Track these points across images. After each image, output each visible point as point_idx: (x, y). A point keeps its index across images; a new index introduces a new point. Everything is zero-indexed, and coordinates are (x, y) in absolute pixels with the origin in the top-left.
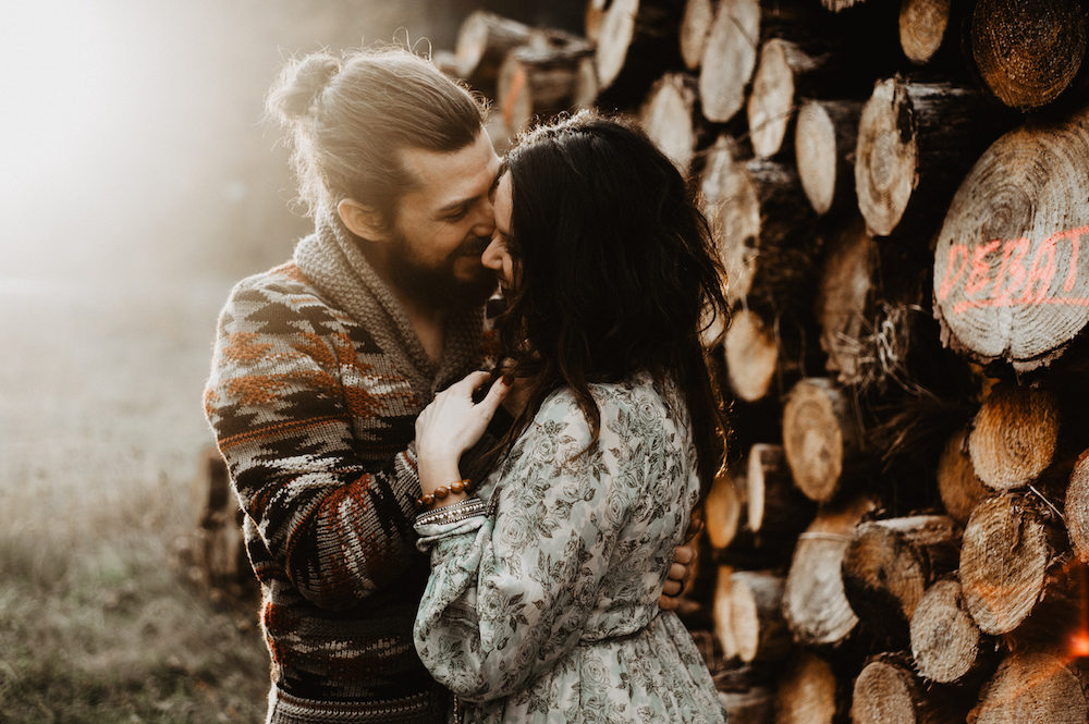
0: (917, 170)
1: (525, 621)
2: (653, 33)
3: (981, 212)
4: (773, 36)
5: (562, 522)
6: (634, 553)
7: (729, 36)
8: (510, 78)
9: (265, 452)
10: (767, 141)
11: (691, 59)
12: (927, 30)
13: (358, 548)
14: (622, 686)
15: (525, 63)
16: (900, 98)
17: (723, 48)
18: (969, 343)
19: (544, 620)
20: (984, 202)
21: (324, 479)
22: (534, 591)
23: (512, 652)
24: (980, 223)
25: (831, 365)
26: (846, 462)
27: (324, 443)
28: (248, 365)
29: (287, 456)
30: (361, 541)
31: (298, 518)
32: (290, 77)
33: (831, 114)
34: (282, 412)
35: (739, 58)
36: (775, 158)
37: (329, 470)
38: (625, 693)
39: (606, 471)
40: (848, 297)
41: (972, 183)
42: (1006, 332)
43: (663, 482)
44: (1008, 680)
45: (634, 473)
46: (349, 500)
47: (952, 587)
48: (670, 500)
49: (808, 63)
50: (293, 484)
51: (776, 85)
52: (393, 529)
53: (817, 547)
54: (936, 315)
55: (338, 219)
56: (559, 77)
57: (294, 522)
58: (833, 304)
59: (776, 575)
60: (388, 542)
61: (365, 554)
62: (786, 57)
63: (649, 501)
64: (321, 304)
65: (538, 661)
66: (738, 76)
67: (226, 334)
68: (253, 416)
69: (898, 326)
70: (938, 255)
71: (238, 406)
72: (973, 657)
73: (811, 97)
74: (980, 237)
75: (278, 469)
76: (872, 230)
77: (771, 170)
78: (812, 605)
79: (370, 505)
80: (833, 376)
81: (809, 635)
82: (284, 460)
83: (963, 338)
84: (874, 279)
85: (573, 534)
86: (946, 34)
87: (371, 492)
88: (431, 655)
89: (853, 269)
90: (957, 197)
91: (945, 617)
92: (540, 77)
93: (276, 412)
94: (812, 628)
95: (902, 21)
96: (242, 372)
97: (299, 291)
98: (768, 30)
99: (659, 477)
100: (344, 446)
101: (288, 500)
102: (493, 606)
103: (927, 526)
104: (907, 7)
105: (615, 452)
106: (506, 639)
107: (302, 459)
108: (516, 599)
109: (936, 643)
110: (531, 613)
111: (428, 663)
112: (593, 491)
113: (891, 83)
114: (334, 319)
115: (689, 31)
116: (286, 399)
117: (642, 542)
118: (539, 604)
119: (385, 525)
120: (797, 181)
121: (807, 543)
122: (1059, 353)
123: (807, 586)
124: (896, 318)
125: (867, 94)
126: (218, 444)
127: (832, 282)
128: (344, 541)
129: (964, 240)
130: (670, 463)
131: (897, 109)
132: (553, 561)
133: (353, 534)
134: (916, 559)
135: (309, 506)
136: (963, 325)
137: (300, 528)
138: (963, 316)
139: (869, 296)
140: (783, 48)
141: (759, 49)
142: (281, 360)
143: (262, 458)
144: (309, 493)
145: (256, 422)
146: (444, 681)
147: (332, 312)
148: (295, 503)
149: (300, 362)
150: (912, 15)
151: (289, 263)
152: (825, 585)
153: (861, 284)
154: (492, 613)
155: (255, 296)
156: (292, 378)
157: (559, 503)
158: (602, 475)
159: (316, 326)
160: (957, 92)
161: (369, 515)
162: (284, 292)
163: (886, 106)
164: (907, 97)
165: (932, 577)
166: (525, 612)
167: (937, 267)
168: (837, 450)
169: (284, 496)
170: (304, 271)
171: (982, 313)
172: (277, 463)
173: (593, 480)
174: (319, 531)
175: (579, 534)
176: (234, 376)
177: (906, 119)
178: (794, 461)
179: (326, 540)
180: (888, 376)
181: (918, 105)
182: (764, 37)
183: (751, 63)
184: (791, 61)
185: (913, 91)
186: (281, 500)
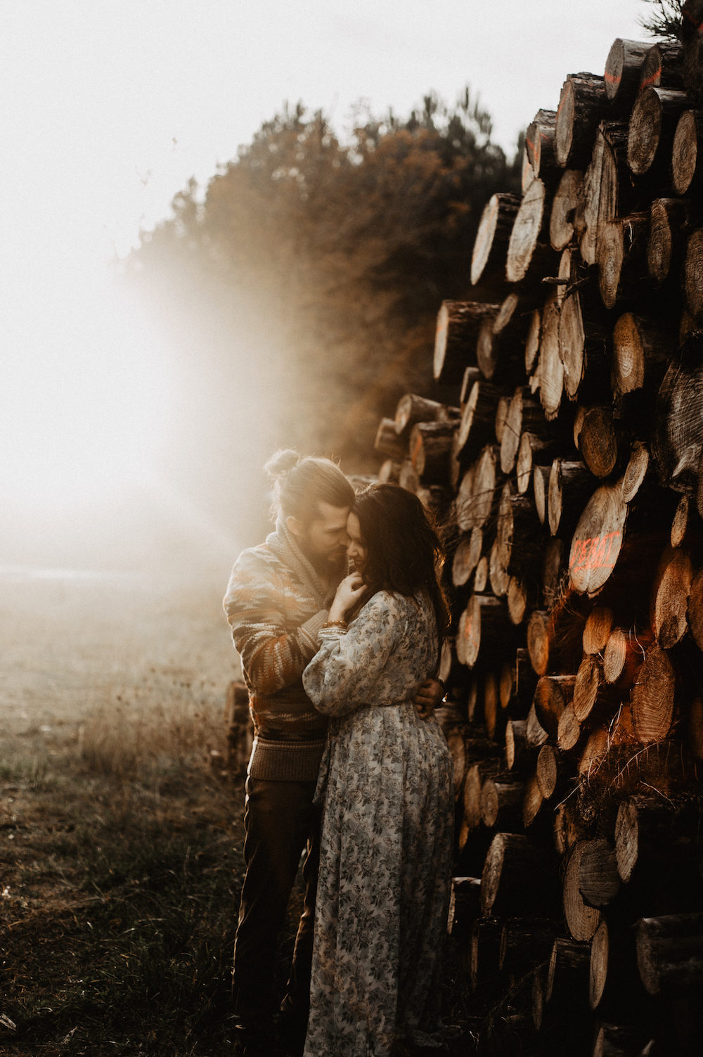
1: (344, 677)
4: (526, 431)
5: (366, 640)
6: (401, 663)
8: (415, 440)
9: (246, 621)
10: (523, 486)
11: (498, 437)
13: (281, 664)
15: (422, 431)
17: (509, 433)
18: (576, 586)
19: (351, 678)
21: (270, 634)
22: (350, 665)
23: (336, 690)
25: (546, 603)
27: (272, 620)
28: (244, 584)
29: (255, 623)
30: (282, 661)
31: (257, 648)
32: (278, 455)
33: (543, 473)
34: (257, 605)
35: (514, 439)
36: (525, 495)
37: (273, 630)
39: (389, 623)
40: (553, 567)
41: (586, 512)
42: (588, 581)
43: (415, 633)
44: (590, 745)
45: (400, 627)
46: (279, 644)
48: (418, 641)
49: (541, 445)
50: (257, 634)
51: (526, 456)
54: (569, 573)
55: (285, 524)
56: (442, 440)
57: (255, 650)
58: (548, 571)
60: (294, 663)
61: (284, 666)
62: (530, 443)
63: (407, 640)
64: (278, 561)
65: (349, 700)
67: (236, 572)
68: (243, 606)
70: (572, 545)
71: (237, 602)
72: (578, 736)
73: (537, 464)
74: (585, 537)
75: (252, 628)
76: (552, 533)
77: (522, 500)
78: (535, 729)
79: (288, 646)
80: (547, 608)
81: (532, 744)
82: (255, 625)
83: (575, 584)
84: (561, 559)
85: (369, 645)
87: (288, 641)
88: (308, 684)
90: (581, 518)
92: (431, 440)
93: (254, 605)
96: (242, 587)
97: (270, 555)
98: (524, 427)
99: (413, 631)
100: (280, 623)
101: (254, 641)
102: (333, 668)
105: (394, 616)
106: (335, 683)
107: (263, 625)
108: (343, 666)
109: (566, 732)
110: (347, 675)
111: (305, 687)
112: (381, 630)
113: (557, 462)
114: (283, 568)
115: (499, 421)
116: (259, 600)
117: (405, 658)
118: (351, 671)
119: (293, 656)
120: (534, 506)
122: (602, 589)
125: (551, 465)
126: (228, 619)
127: (548, 560)
128: (275, 660)
129: (581, 538)
130: (418, 625)
131: (557, 474)
132: (359, 654)
133: (280, 657)
135: (262, 644)
136: (576, 578)
137: (257, 653)
138: (576, 574)
140: (529, 437)
141: (521, 436)
142: (258, 583)
143: (245, 623)
144: (263, 638)
145: (245, 609)
146: (309, 696)
147: (283, 565)
148: (256, 643)
149: (267, 584)
151: (264, 544)
154: (332, 671)
155: (251, 555)
156: (262, 591)
157: (367, 631)
158: (387, 624)
159: (275, 570)
161: (287, 650)
162: (264, 554)
163: (555, 472)
165: (567, 701)
166: (345, 673)
168: (548, 647)
169: (253, 639)
170: (272, 547)
171: (582, 572)
172: (251, 626)
173: (382, 626)
174: (266, 655)
175: (371, 646)
176: (237, 588)
177: (559, 480)
178: (531, 655)
179: (268, 659)
181: (565, 473)
182: (523, 430)
183: (517, 444)
184: (532, 444)
185: (564, 465)
186: (251, 641)
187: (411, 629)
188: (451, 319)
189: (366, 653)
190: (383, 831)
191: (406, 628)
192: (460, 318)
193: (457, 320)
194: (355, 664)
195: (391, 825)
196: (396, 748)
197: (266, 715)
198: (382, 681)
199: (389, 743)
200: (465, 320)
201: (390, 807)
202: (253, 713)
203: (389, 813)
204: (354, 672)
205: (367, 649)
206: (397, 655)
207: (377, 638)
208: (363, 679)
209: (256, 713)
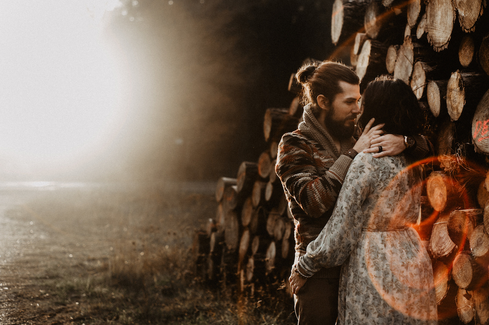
0: (465, 99)
2: (376, 62)
3: (485, 110)
4: (418, 61)
7: (403, 61)
9: (292, 175)
10: (418, 94)
11: (390, 70)
12: (467, 56)
13: (318, 194)
14: (382, 243)
16: (459, 77)
17: (401, 65)
20: (486, 107)
21: (308, 178)
24: (485, 114)
25: (442, 166)
26: (448, 197)
27: (308, 171)
28: (287, 153)
30: (319, 192)
31: (302, 188)
33: (438, 84)
34: (296, 164)
35: (407, 68)
38: (383, 245)
40: (447, 143)
41: (482, 102)
46: (315, 183)
47: (482, 227)
49: (430, 69)
50: (300, 180)
51: (420, 77)
52: (327, 187)
53: (440, 226)
54: (473, 143)
57: (301, 190)
58: (442, 146)
59: (427, 240)
60: (327, 192)
61: (321, 195)
62: (423, 68)
66: (407, 74)
69: (462, 150)
70: (473, 125)
71: (285, 165)
73: (432, 80)
74: (485, 118)
75: (296, 176)
76: (452, 119)
78: (439, 245)
79: (320, 182)
80: (442, 170)
82: (297, 174)
83: (481, 148)
84: (454, 136)
86: (473, 57)
87: (320, 180)
89: (448, 134)
91: (480, 236)
93: (295, 164)
94: (439, 252)
95: (460, 54)
96: (285, 155)
98: (416, 58)
100: (314, 172)
101: (298, 184)
103: (474, 211)
104: (461, 49)
107: (302, 173)
109: (478, 245)
113: (456, 73)
115: (389, 60)
116: (298, 160)
119: (325, 187)
120: (428, 107)
121: (436, 226)
123: (437, 239)
124: (462, 148)
125: (449, 77)
127: (441, 139)
128: (314, 192)
129: (480, 119)
131: (458, 81)
133: (316, 190)
134: (470, 220)
135: (304, 185)
136: (481, 145)
137: (302, 191)
138: (481, 142)
139: (453, 142)
140: (421, 64)
141: (414, 65)
142: (296, 151)
144: (304, 182)
145: (290, 167)
147: (310, 141)
148: (300, 185)
149: (301, 151)
150: (463, 52)
151: (297, 130)
152: (443, 238)
153: (450, 138)
156: (299, 155)
157: (350, 180)
160: (477, 75)
161: (320, 185)
162: (297, 135)
163: (455, 80)
164: (461, 77)
165: (476, 225)
167: (473, 128)
168: (445, 193)
170: (302, 131)
171: (486, 141)
174: (307, 191)
176: (283, 157)
177: (461, 84)
178: (431, 200)
180: (460, 166)
181: (464, 79)
182: (415, 60)
183: (410, 70)
184: (424, 68)
185: (463, 75)
186: (297, 184)
187: (385, 177)
188: (344, 6)
189: (353, 193)
190: (369, 315)
191: (380, 176)
192: (350, 5)
193: (349, 7)
194: (348, 203)
195: (374, 312)
196: (377, 260)
197: (306, 235)
198: (368, 211)
199: (372, 258)
200: (353, 7)
201: (374, 299)
202: (297, 234)
203: (373, 304)
204: (349, 208)
205: (352, 190)
206: (376, 194)
207: (356, 182)
208: (357, 211)
209: (299, 235)
